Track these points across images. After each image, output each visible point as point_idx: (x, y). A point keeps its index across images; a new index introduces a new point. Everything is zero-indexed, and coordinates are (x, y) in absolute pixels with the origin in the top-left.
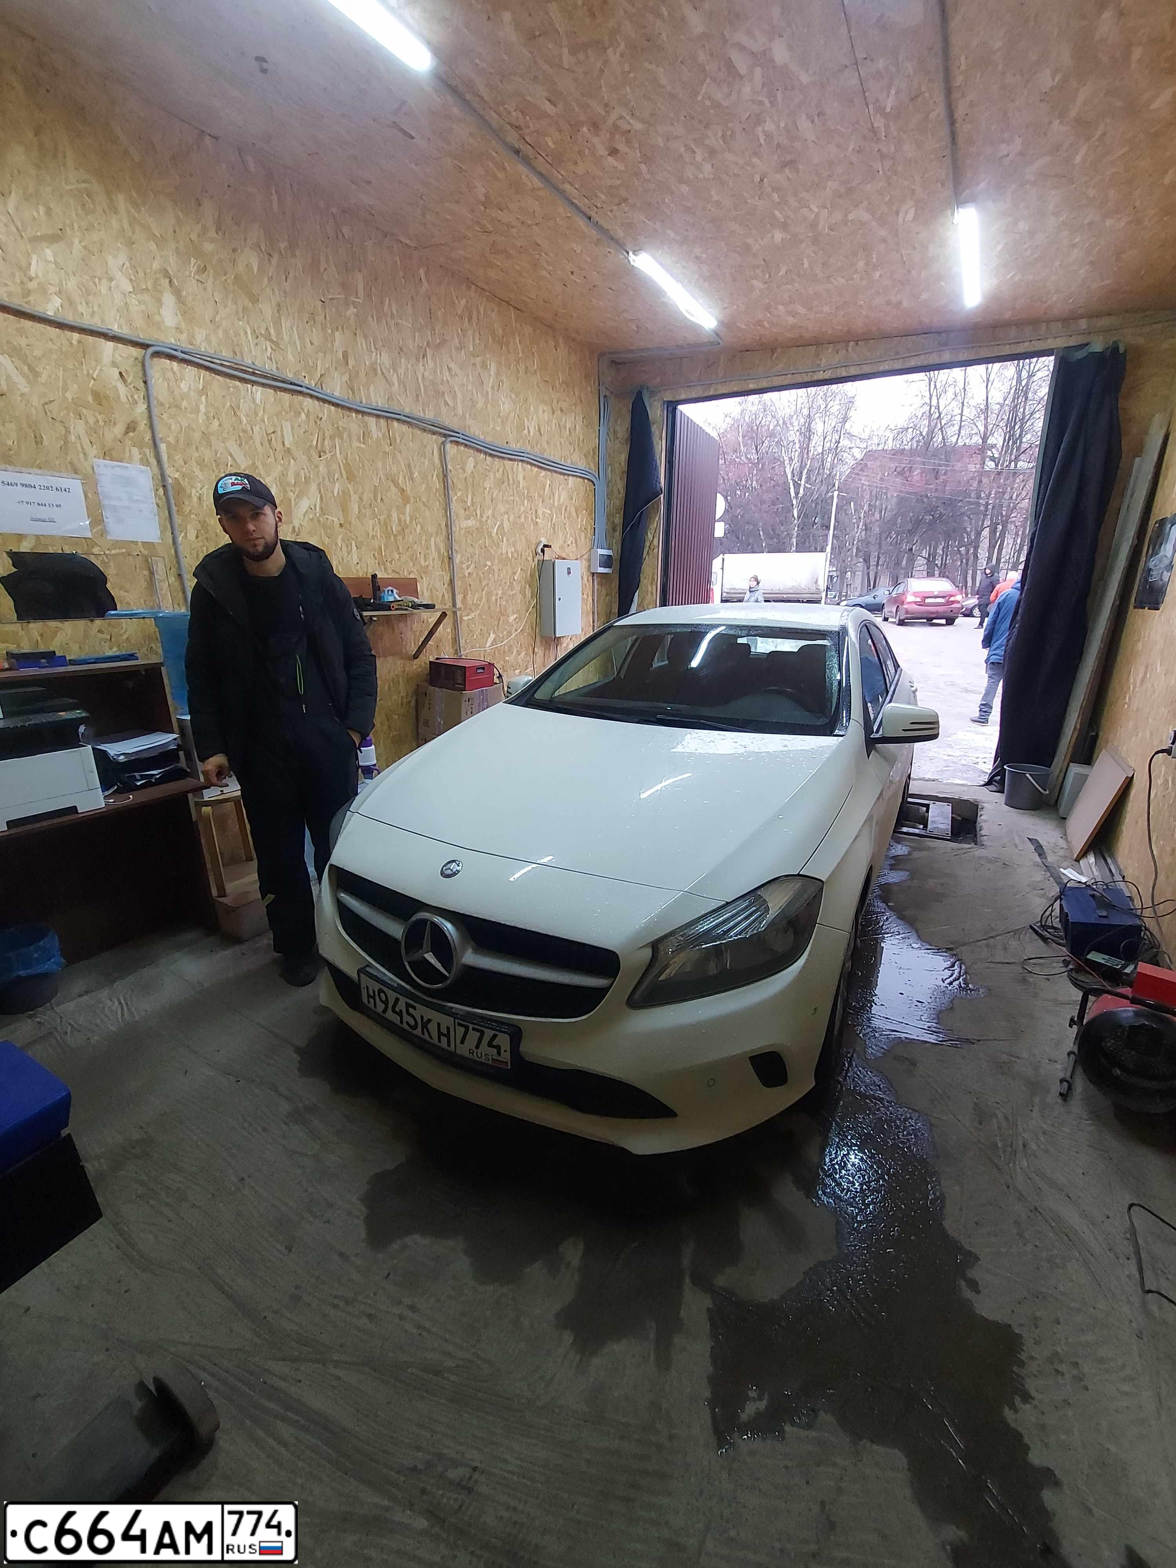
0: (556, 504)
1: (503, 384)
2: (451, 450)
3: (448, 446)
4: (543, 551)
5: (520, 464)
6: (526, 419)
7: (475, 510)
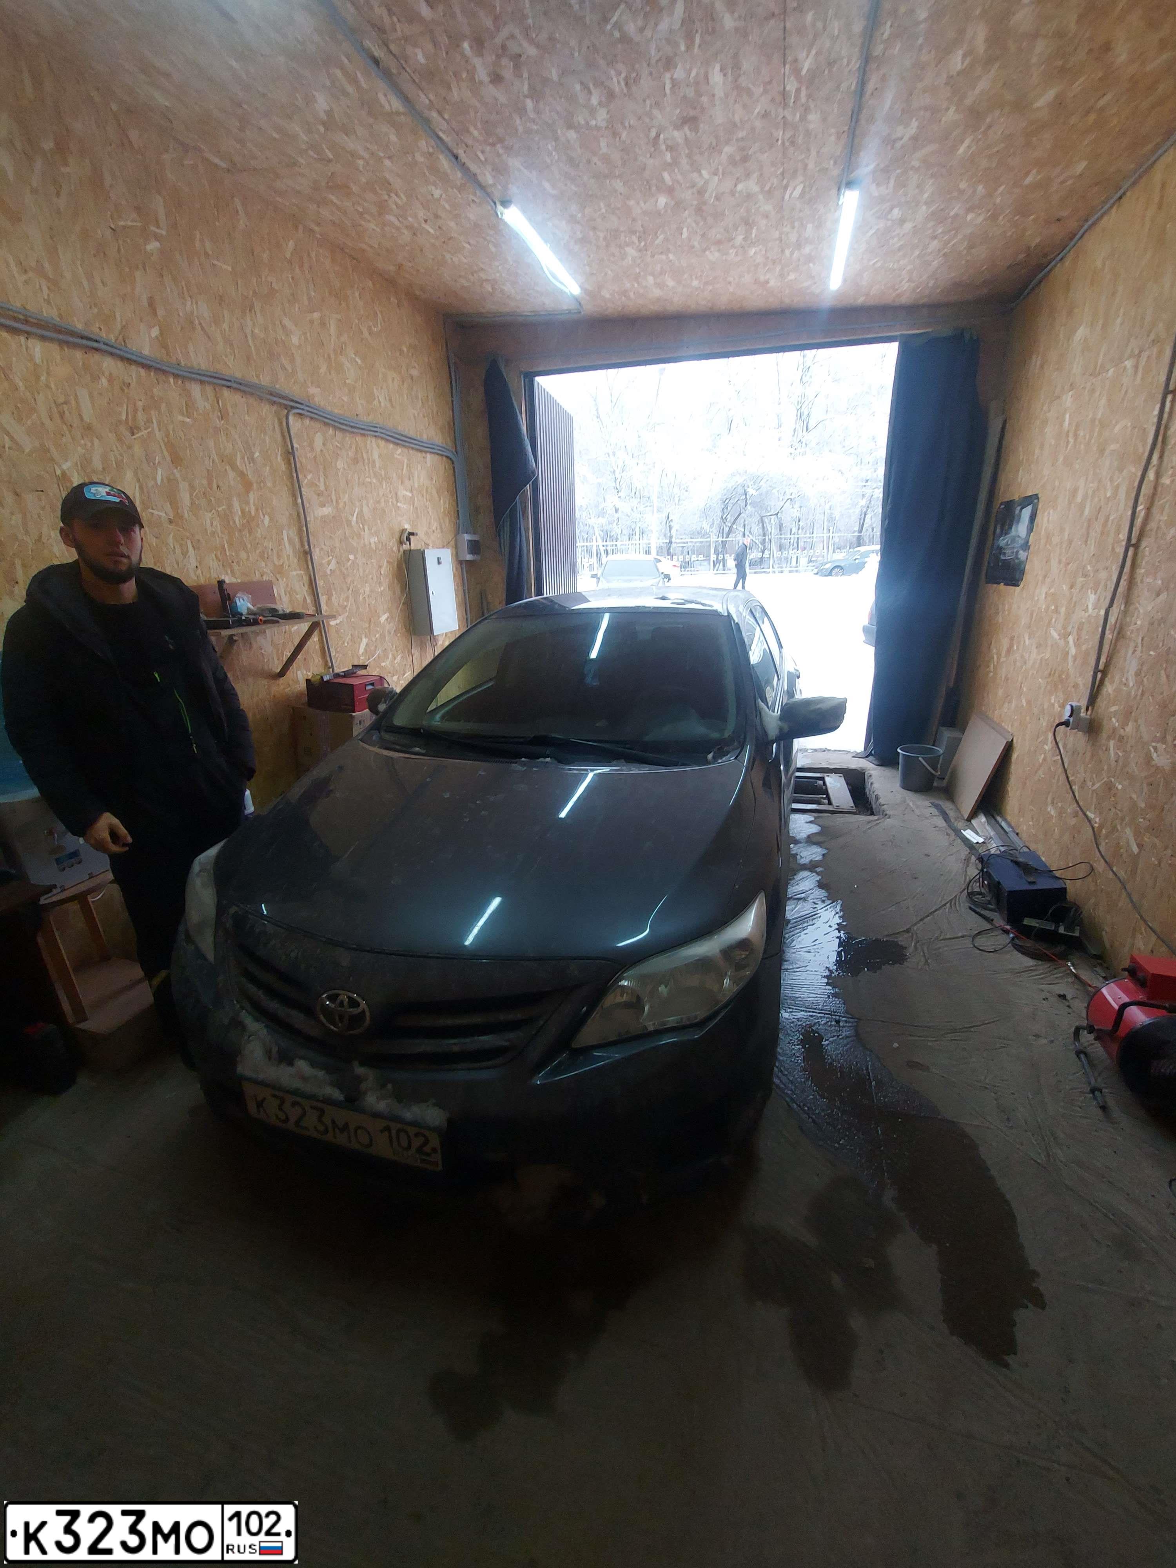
0: (416, 485)
3: (291, 418)
4: (408, 539)
5: (374, 439)
6: (375, 388)
7: (329, 495)
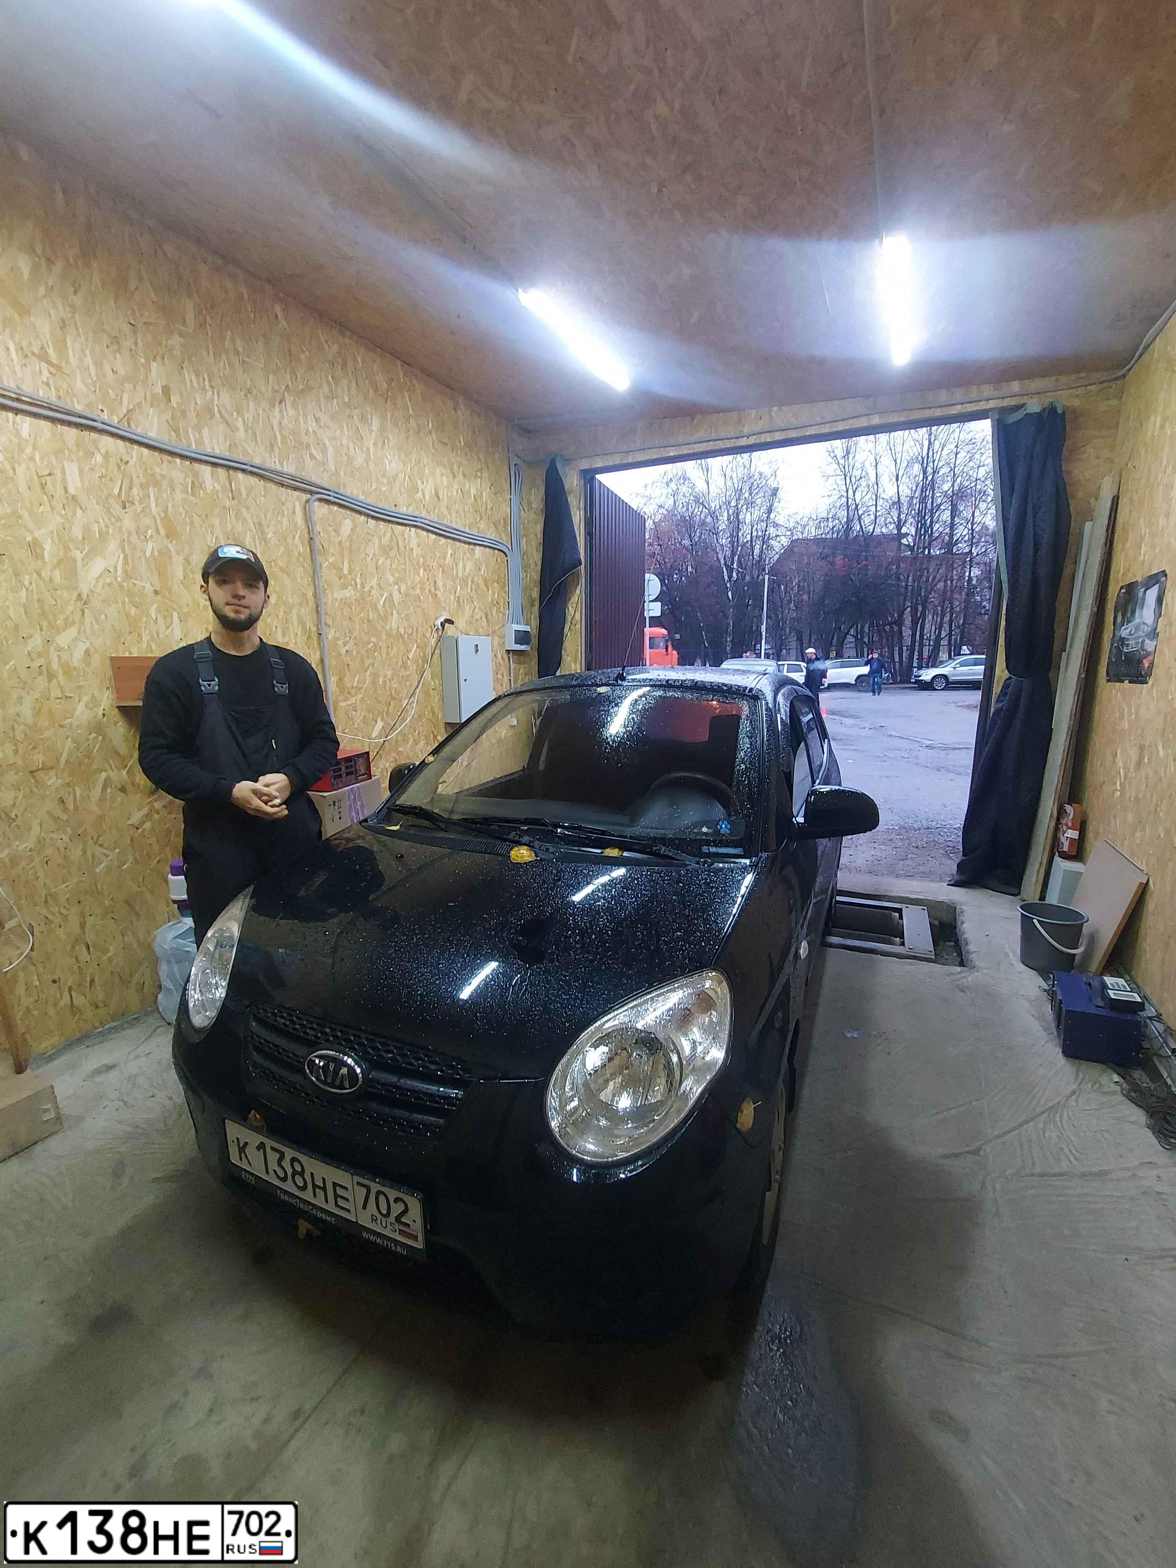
0: (460, 575)
1: (388, 441)
2: (320, 510)
3: (315, 504)
4: (443, 626)
5: (413, 529)
6: (419, 482)
7: (354, 579)
